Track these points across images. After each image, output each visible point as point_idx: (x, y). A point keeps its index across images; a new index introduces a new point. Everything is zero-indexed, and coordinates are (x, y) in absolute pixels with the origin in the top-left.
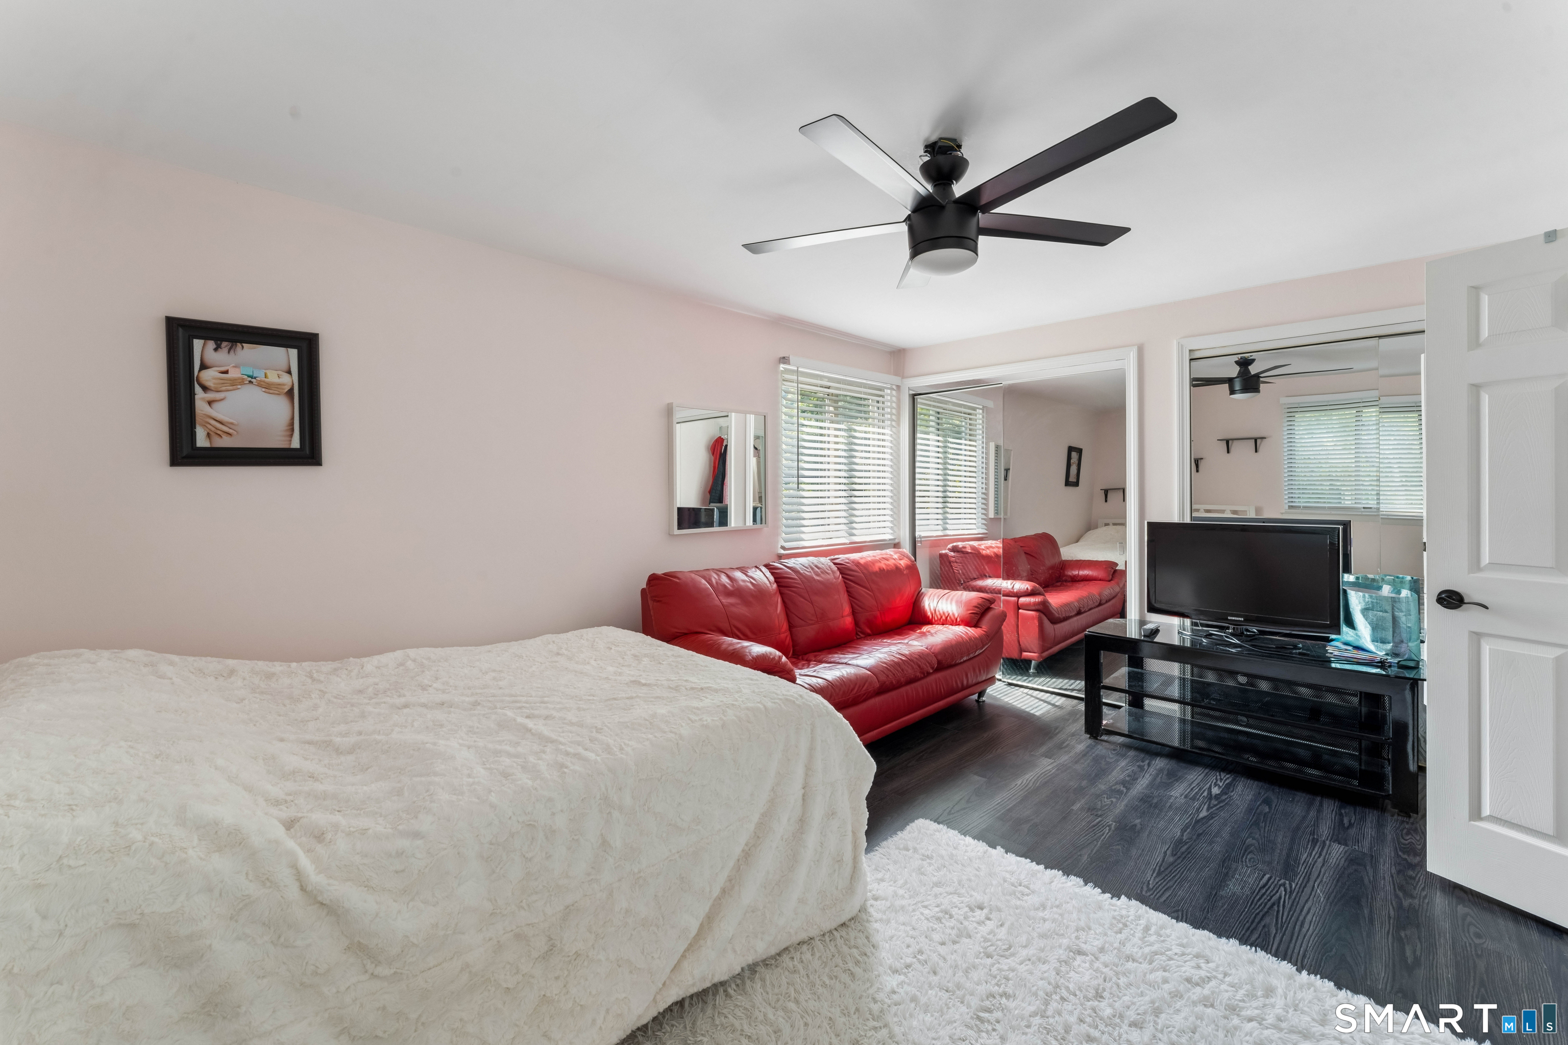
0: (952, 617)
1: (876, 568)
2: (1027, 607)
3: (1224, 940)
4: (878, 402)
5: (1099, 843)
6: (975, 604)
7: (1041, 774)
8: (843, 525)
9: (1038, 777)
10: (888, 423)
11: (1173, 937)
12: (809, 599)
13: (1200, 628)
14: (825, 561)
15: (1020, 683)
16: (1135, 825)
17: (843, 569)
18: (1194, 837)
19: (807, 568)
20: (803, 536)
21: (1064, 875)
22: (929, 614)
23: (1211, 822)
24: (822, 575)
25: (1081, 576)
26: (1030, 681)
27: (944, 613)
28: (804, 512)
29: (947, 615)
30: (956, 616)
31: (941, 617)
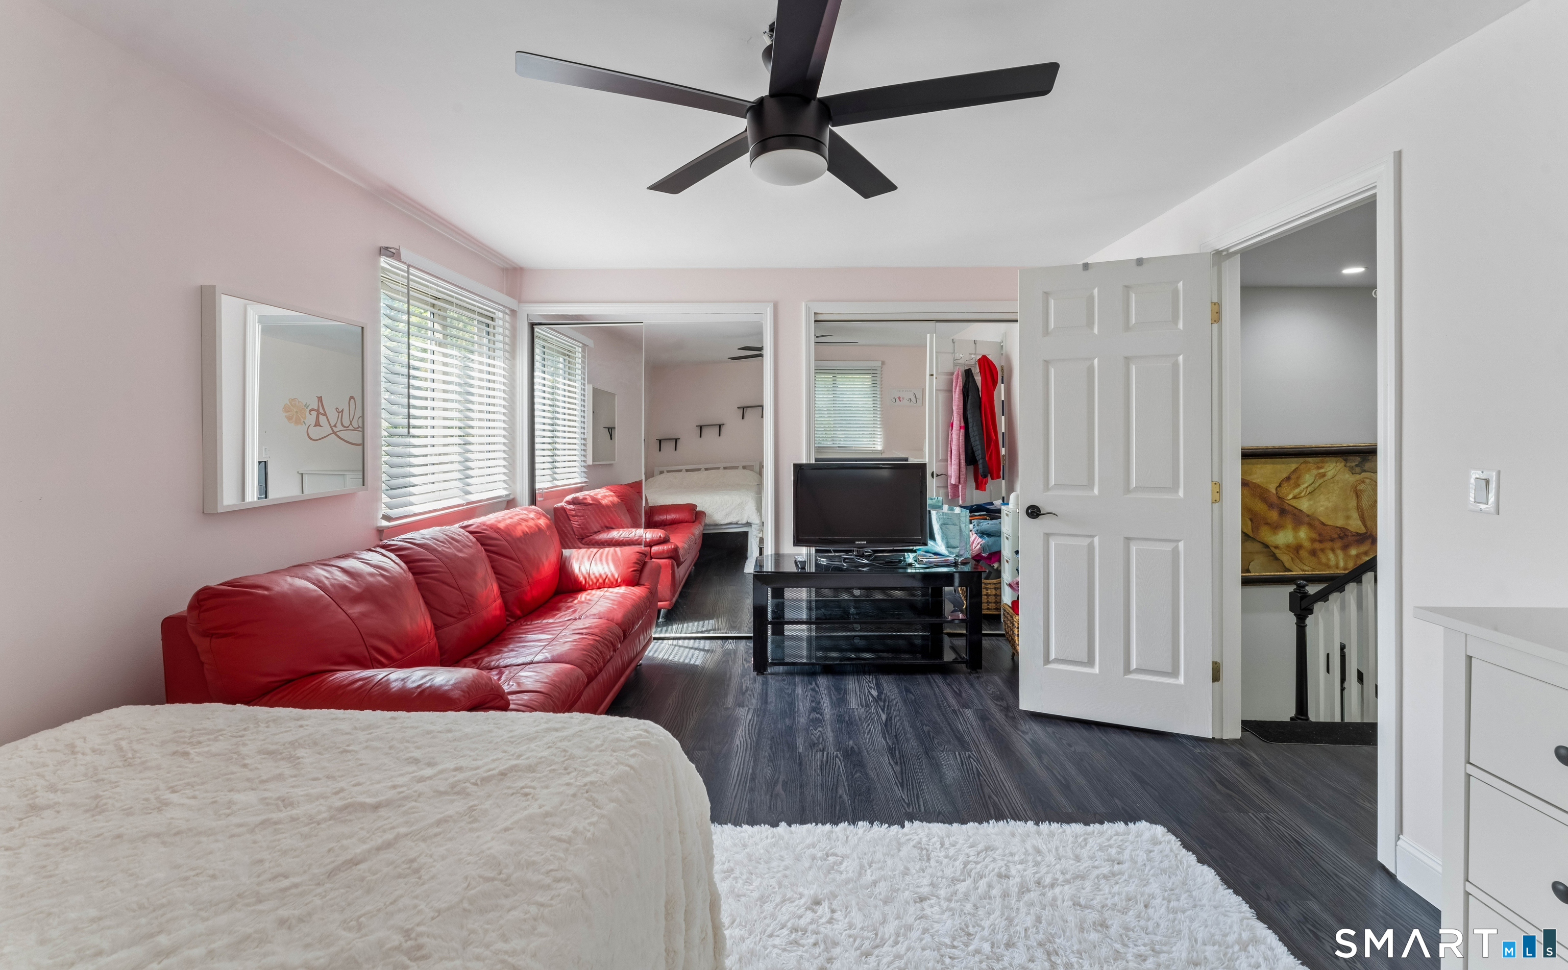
0: (612, 579)
1: (518, 532)
2: (659, 556)
3: (985, 824)
4: (488, 326)
5: (843, 777)
6: (635, 560)
7: (749, 726)
8: (457, 481)
9: (749, 730)
10: (499, 353)
11: (961, 841)
12: (456, 586)
13: (833, 554)
14: (455, 529)
15: (662, 635)
16: (852, 748)
17: (482, 538)
18: (895, 740)
19: (445, 543)
20: (412, 499)
21: (850, 824)
22: (581, 578)
23: (893, 721)
24: (465, 550)
25: (669, 520)
26: (666, 631)
27: (601, 576)
28: (413, 466)
29: (604, 577)
30: (616, 576)
31: (598, 580)
